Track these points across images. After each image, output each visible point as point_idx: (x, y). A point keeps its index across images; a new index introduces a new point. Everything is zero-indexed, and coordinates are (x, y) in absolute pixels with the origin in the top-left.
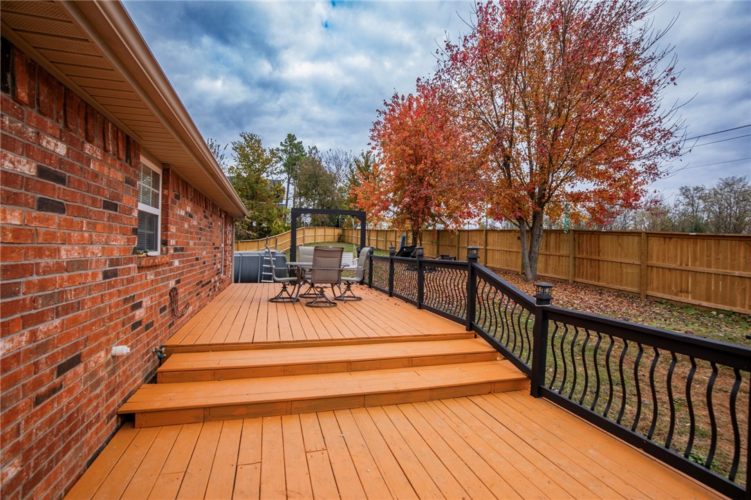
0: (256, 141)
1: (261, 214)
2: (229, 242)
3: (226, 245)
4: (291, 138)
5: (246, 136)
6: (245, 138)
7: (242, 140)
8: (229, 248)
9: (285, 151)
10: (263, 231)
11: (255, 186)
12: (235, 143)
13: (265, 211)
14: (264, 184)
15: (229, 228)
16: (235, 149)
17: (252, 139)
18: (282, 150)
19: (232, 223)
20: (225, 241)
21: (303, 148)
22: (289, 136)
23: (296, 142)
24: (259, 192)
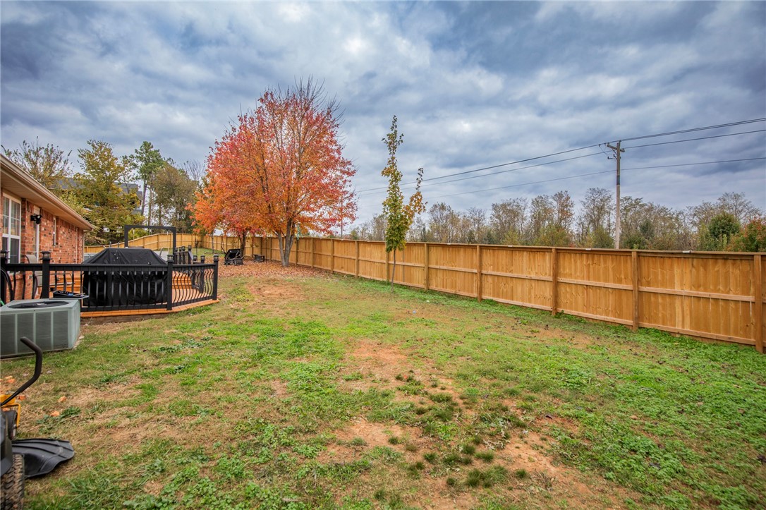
0: (106, 149)
1: (112, 221)
2: (80, 245)
3: (78, 247)
4: (147, 146)
5: (95, 143)
6: (93, 146)
7: (90, 148)
8: (80, 249)
9: (141, 159)
10: (115, 237)
11: (105, 193)
12: (82, 151)
13: (116, 218)
14: (115, 192)
15: (81, 237)
16: (82, 156)
17: (101, 147)
18: (137, 157)
19: (83, 233)
20: (78, 245)
21: (160, 157)
22: (145, 144)
23: (152, 150)
24: (109, 199)
